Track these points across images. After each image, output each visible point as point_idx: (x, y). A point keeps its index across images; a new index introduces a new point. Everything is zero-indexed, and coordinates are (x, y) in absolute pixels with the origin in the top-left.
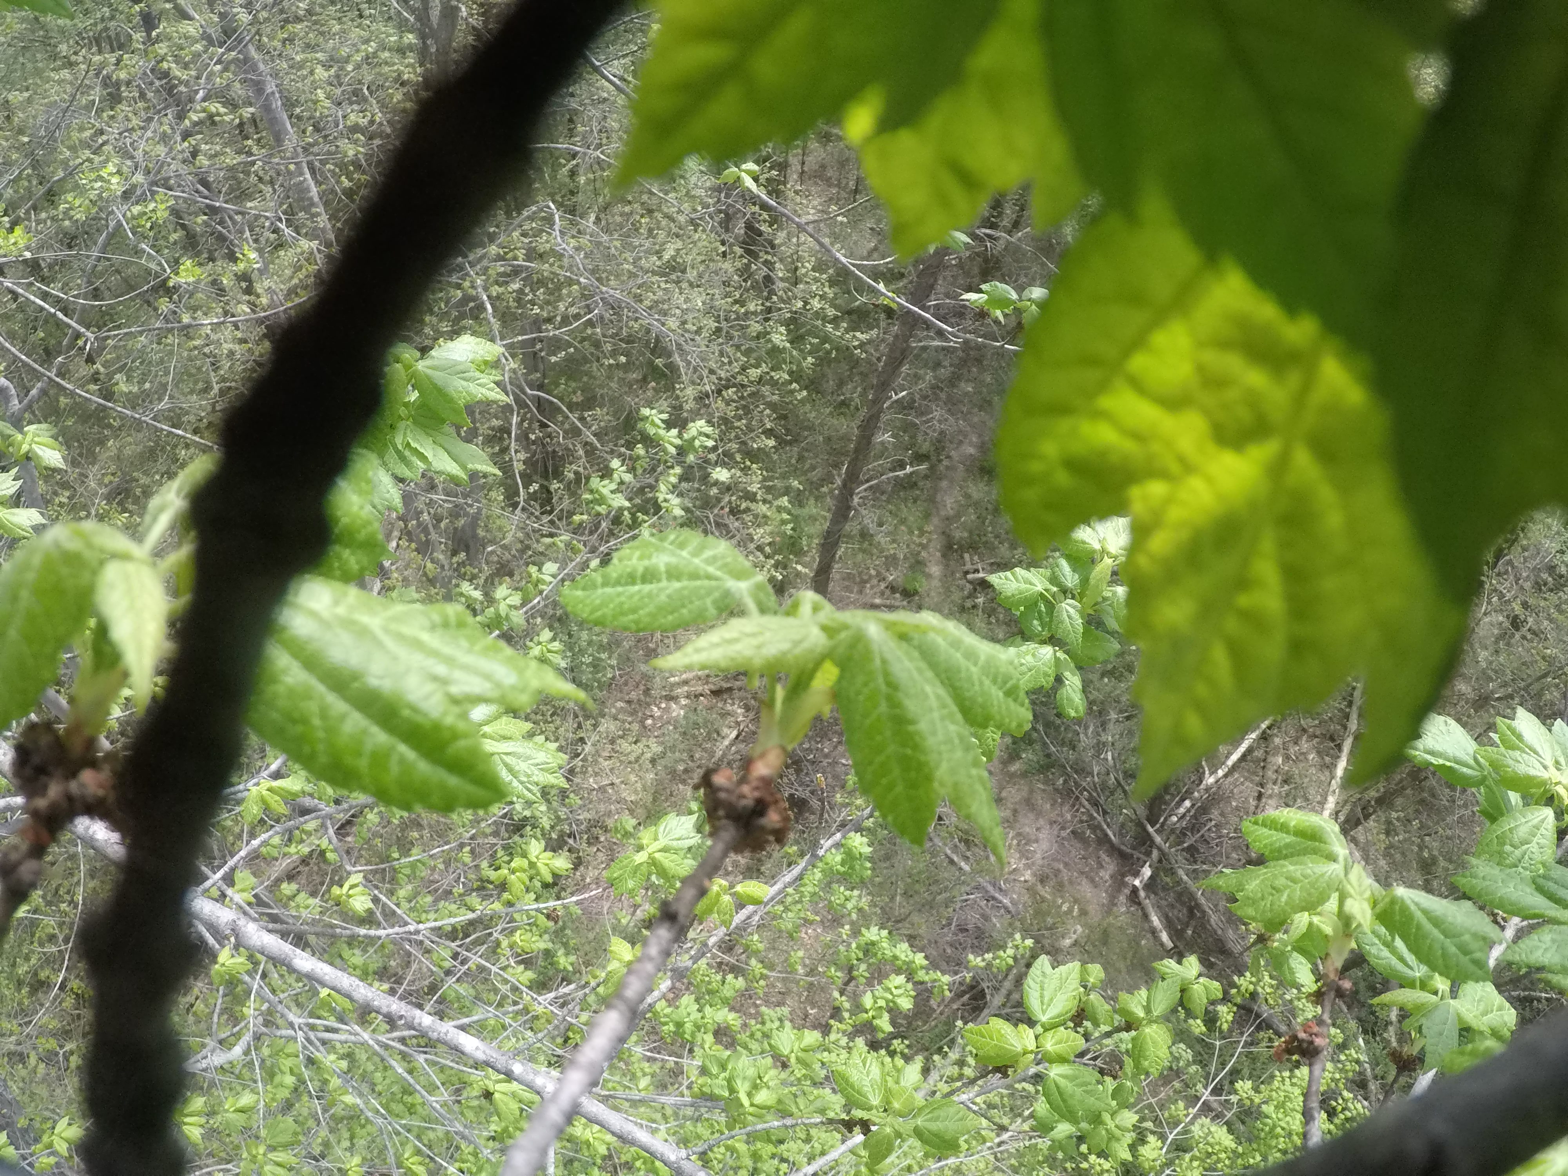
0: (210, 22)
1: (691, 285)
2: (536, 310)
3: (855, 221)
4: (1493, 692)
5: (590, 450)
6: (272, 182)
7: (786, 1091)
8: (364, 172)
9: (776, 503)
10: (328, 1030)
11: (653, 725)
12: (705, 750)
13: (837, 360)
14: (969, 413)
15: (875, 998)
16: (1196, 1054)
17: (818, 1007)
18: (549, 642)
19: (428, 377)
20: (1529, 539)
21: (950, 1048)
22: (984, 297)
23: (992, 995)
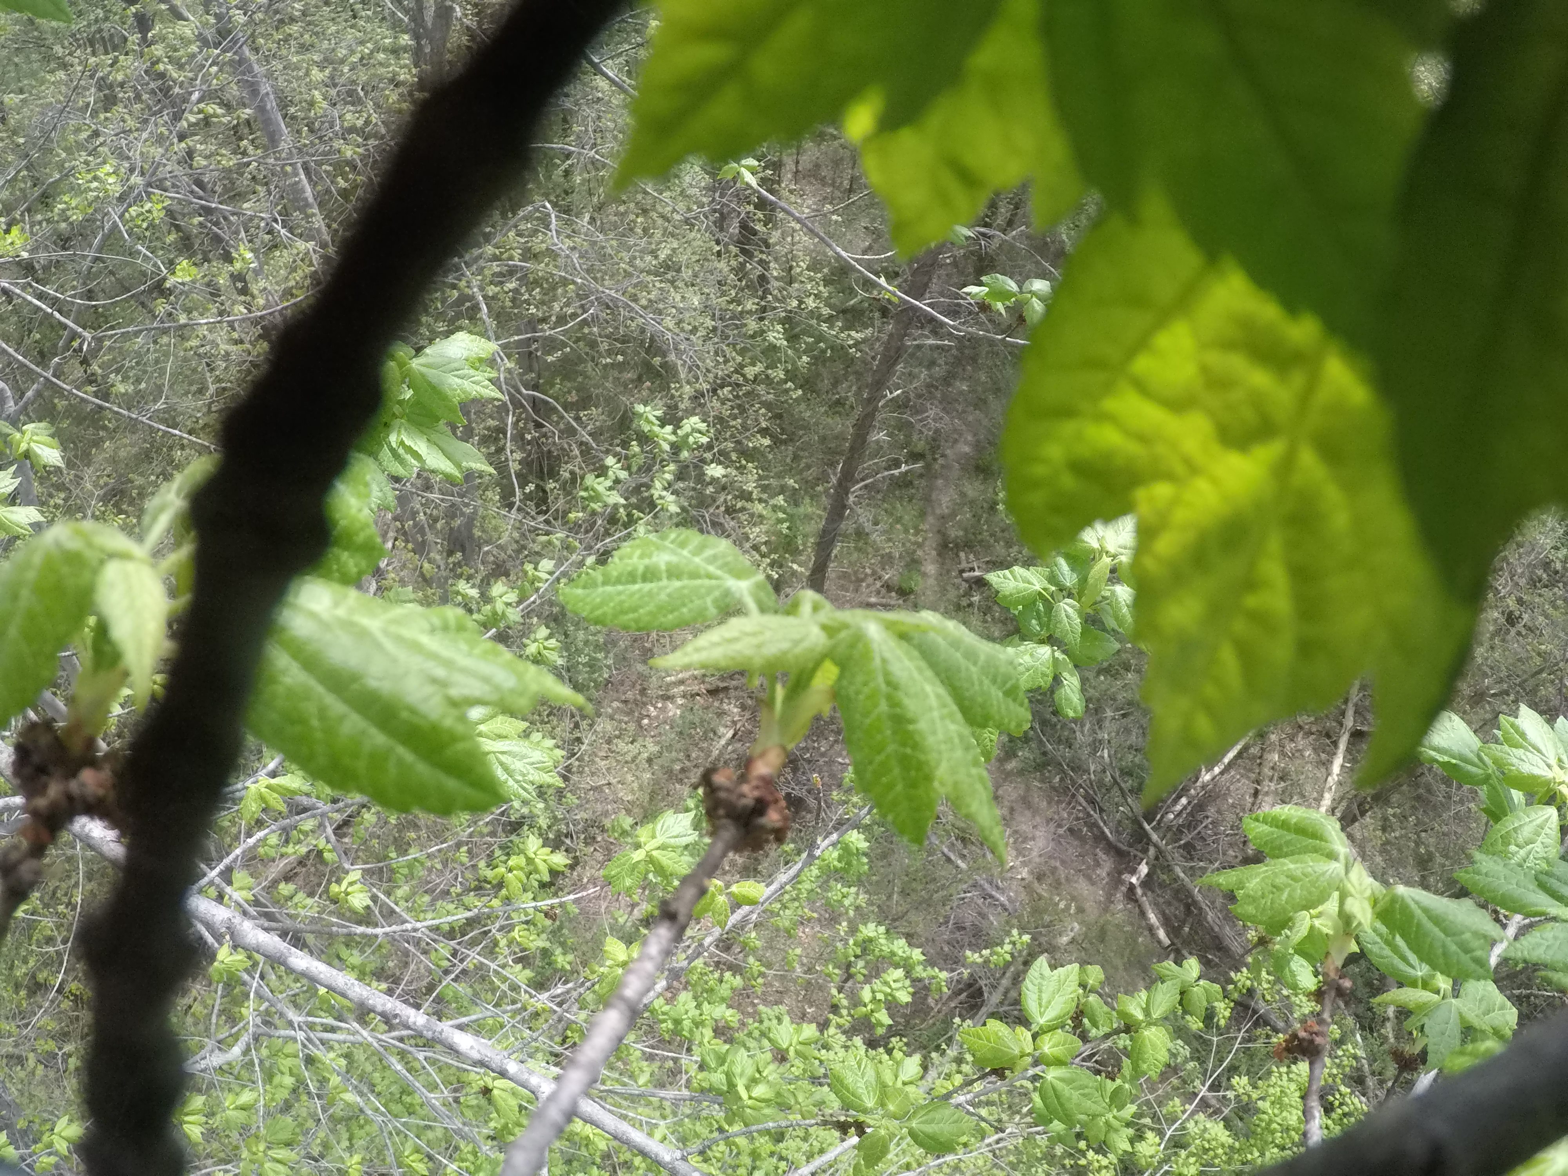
0: (204, 24)
1: (687, 284)
2: (533, 310)
3: (849, 220)
4: (1488, 688)
5: (586, 450)
6: (267, 183)
7: (784, 1087)
8: (359, 173)
9: (772, 502)
10: (327, 1028)
11: (650, 725)
12: (701, 749)
13: (832, 359)
14: (964, 412)
15: (873, 992)
16: (1194, 1051)
17: (817, 1007)
18: (545, 639)
19: (422, 375)
20: (1524, 535)
21: (948, 1045)
22: (985, 289)
23: (990, 993)
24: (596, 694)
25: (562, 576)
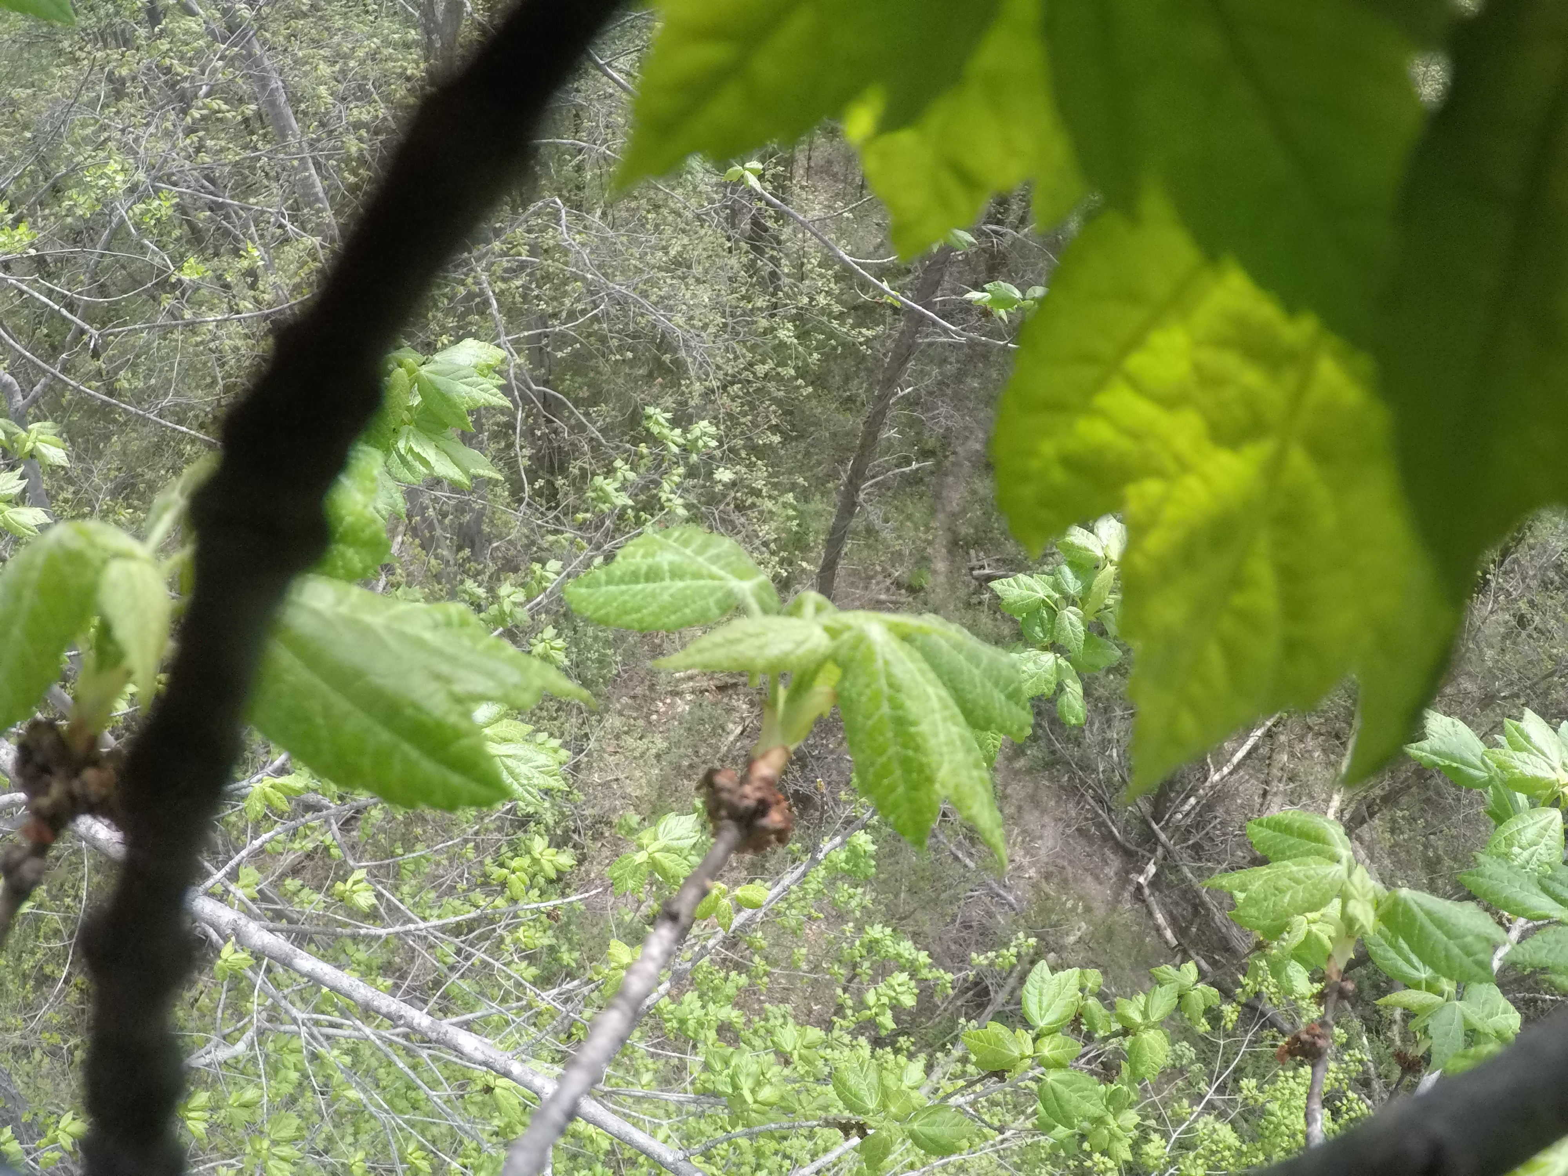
0: (213, 18)
1: (698, 281)
2: (542, 306)
3: (861, 216)
4: (1499, 691)
5: (596, 447)
6: (277, 179)
7: (789, 1087)
8: (369, 169)
9: (781, 500)
10: (332, 1025)
11: (658, 721)
12: (710, 745)
13: (843, 356)
14: (975, 409)
15: (878, 995)
16: (1201, 1052)
17: (823, 1004)
18: (552, 639)
19: (431, 382)
20: (1536, 537)
21: (953, 1044)
22: (988, 296)
23: (996, 992)
24: (604, 690)
25: (569, 576)
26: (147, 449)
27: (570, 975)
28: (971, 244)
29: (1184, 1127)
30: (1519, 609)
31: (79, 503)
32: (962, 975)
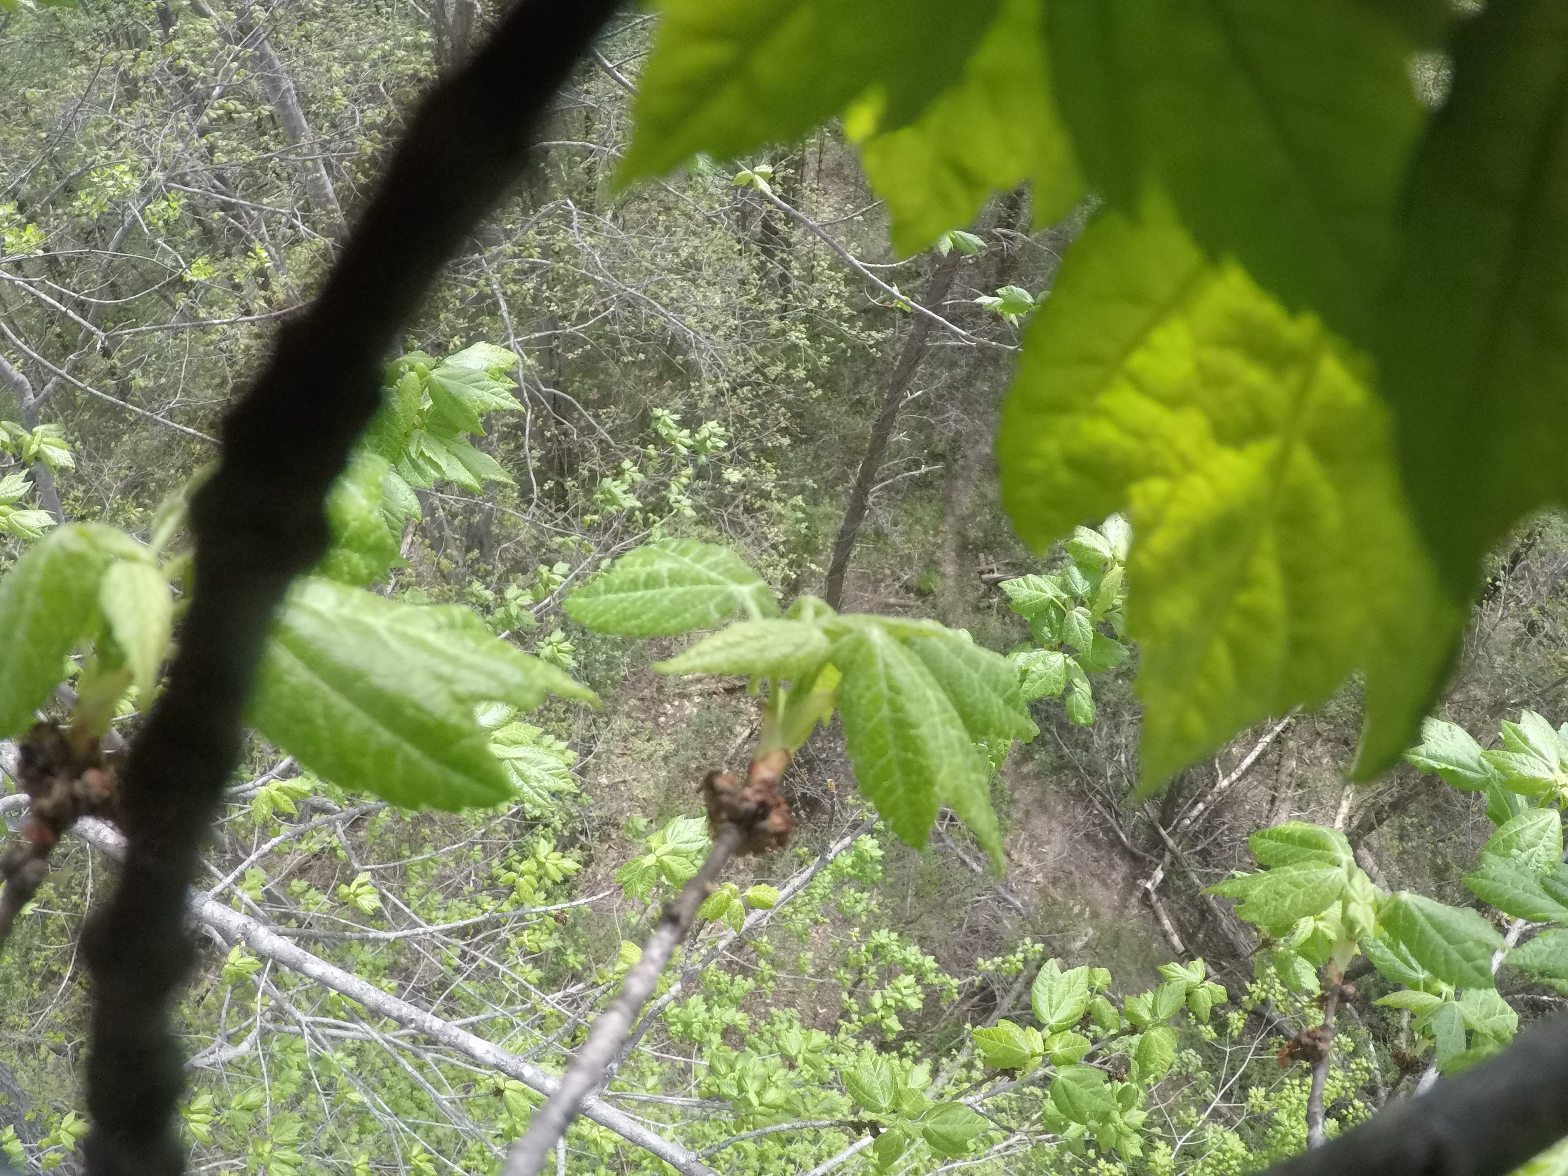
0: (226, 20)
1: (709, 283)
2: (553, 307)
3: (871, 219)
4: (1508, 698)
5: (605, 448)
6: (289, 179)
7: (793, 1092)
8: (378, 169)
9: (790, 502)
10: (336, 1027)
11: (666, 723)
12: (718, 748)
13: (853, 359)
14: (985, 412)
15: (883, 997)
16: (1207, 1059)
17: (828, 1007)
18: (559, 643)
19: (442, 386)
20: (1547, 544)
21: (958, 1050)
22: (1000, 300)
23: (1002, 997)
24: (612, 691)
25: (577, 577)
26: (157, 449)
27: (576, 977)
28: (981, 248)
29: (1189, 1135)
30: (1530, 615)
31: (89, 502)
32: (969, 979)
